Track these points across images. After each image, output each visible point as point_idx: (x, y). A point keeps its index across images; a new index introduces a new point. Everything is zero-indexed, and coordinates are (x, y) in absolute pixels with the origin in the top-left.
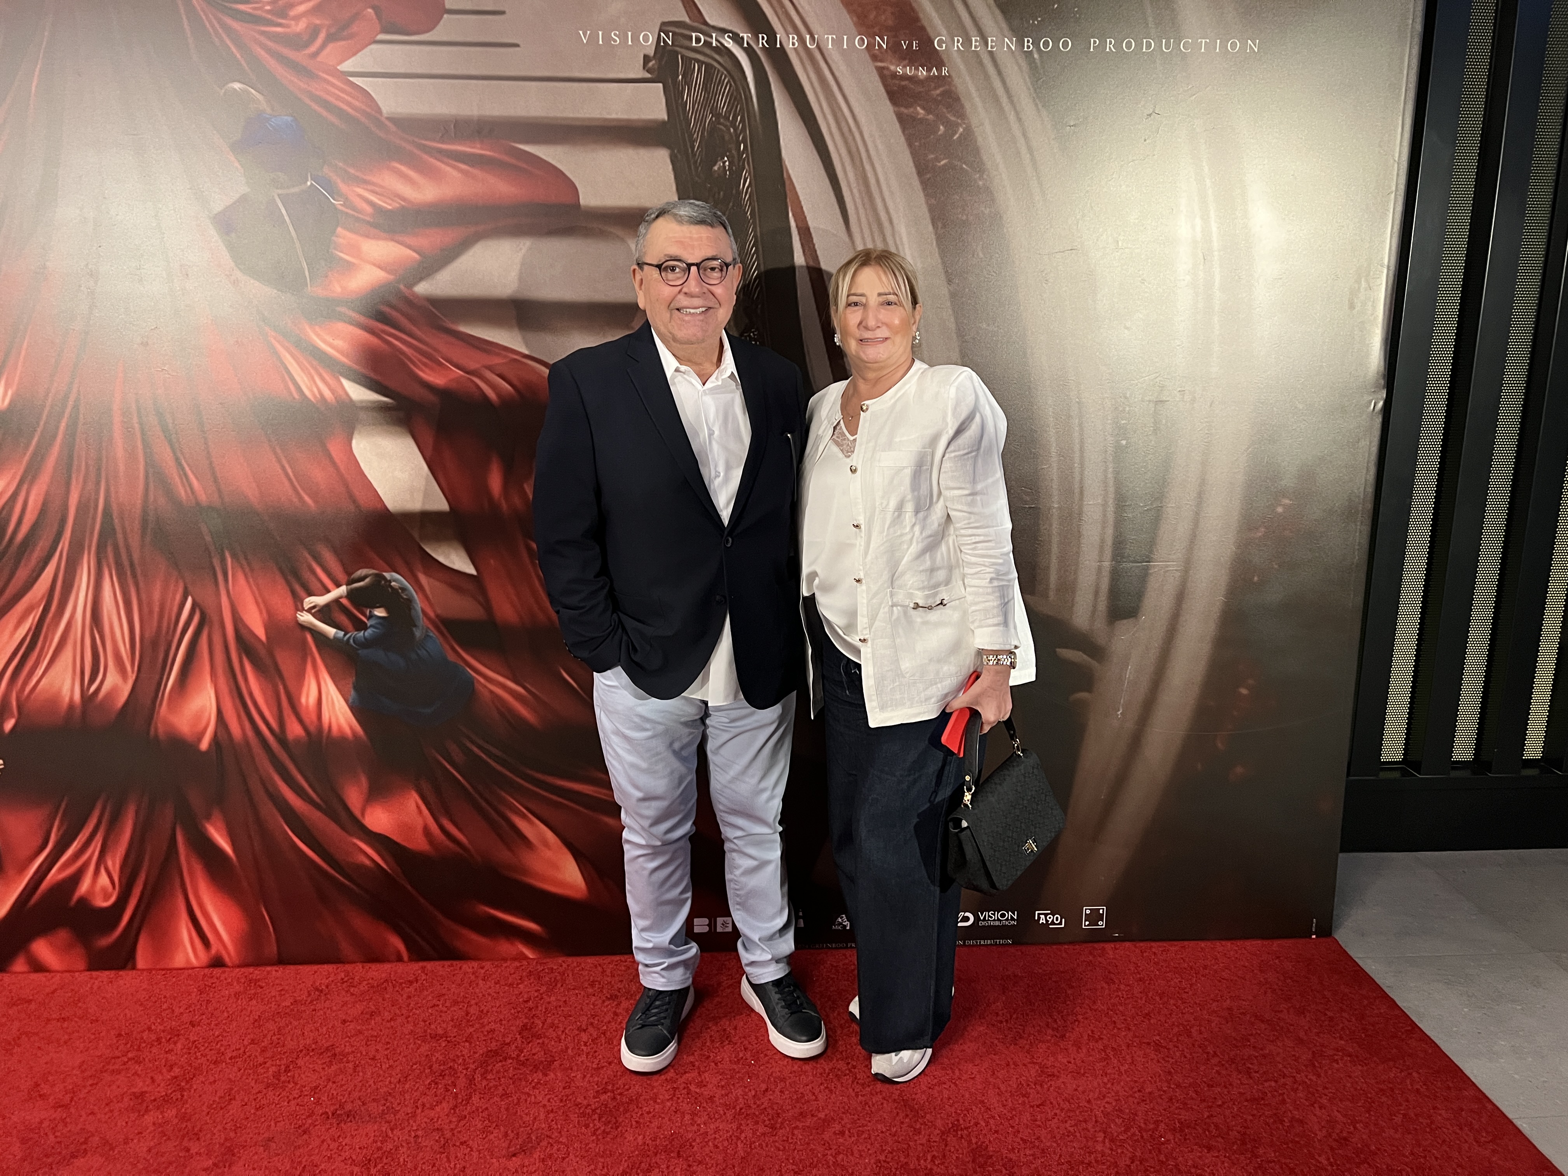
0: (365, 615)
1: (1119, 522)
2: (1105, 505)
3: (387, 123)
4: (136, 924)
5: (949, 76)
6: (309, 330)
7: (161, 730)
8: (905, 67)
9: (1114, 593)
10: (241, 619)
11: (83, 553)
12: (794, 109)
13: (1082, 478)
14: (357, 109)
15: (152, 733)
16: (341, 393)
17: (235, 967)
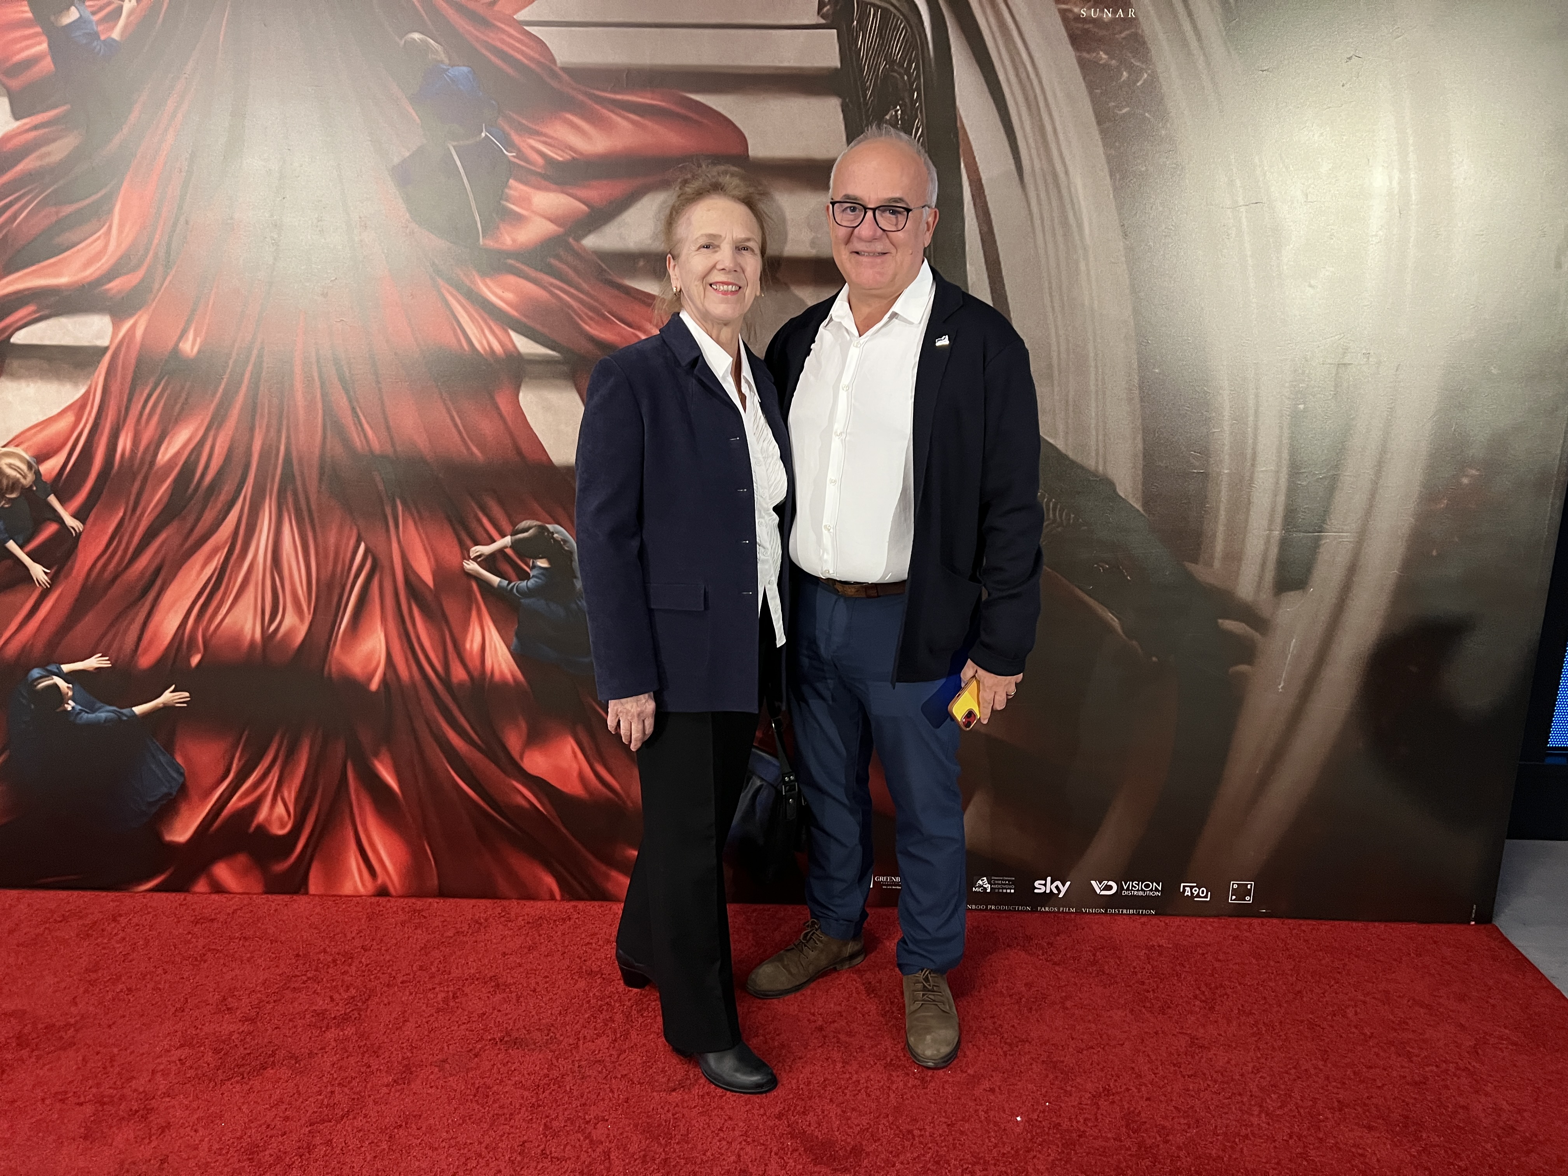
0: (527, 565)
1: (1292, 491)
2: (1277, 471)
3: (561, 73)
4: (309, 853)
5: (1137, 18)
6: (479, 282)
7: (334, 669)
8: (1089, 9)
9: (1282, 564)
10: (411, 565)
11: (264, 498)
12: (971, 54)
13: (1255, 443)
14: (531, 59)
15: (326, 672)
16: (510, 346)
17: (399, 897)
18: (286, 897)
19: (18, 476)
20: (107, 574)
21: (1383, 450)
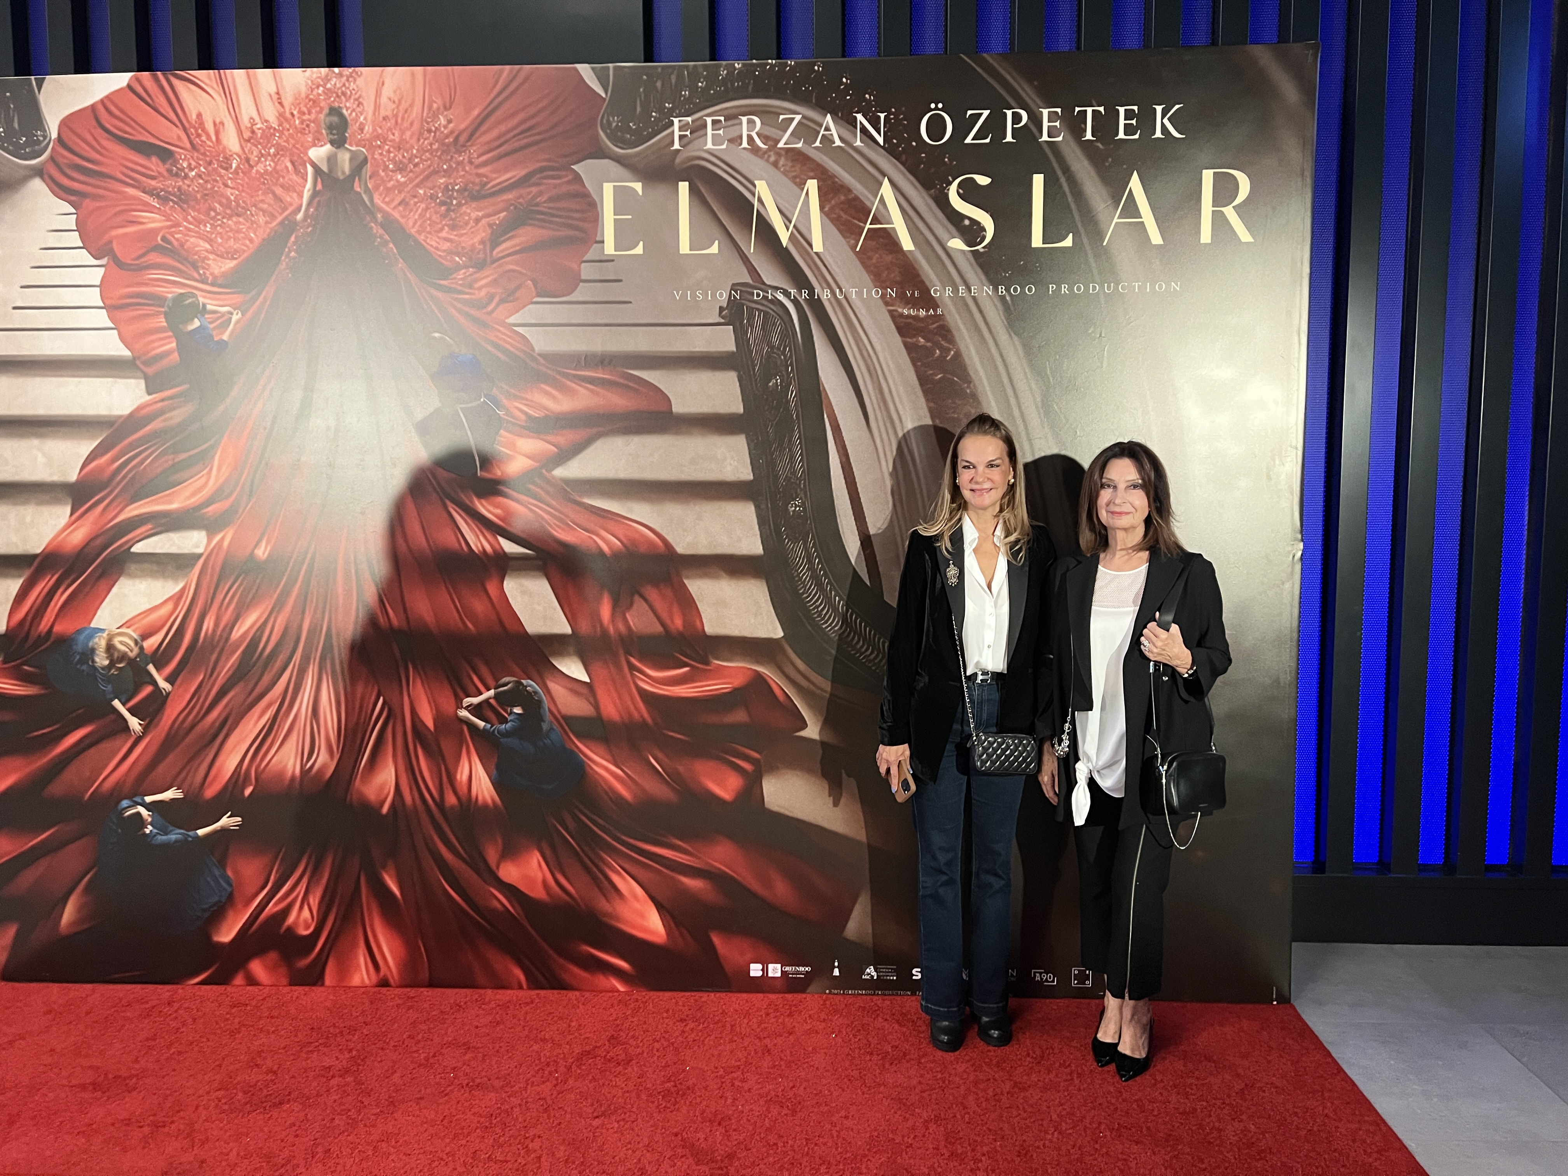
0: (506, 712)
3: (538, 357)
4: (326, 951)
5: (943, 315)
6: (476, 502)
7: (354, 797)
8: (909, 309)
10: (417, 714)
11: (309, 664)
12: (827, 340)
14: (518, 349)
15: (348, 799)
16: (498, 547)
17: (397, 987)
18: (307, 988)
19: (127, 650)
20: (187, 724)
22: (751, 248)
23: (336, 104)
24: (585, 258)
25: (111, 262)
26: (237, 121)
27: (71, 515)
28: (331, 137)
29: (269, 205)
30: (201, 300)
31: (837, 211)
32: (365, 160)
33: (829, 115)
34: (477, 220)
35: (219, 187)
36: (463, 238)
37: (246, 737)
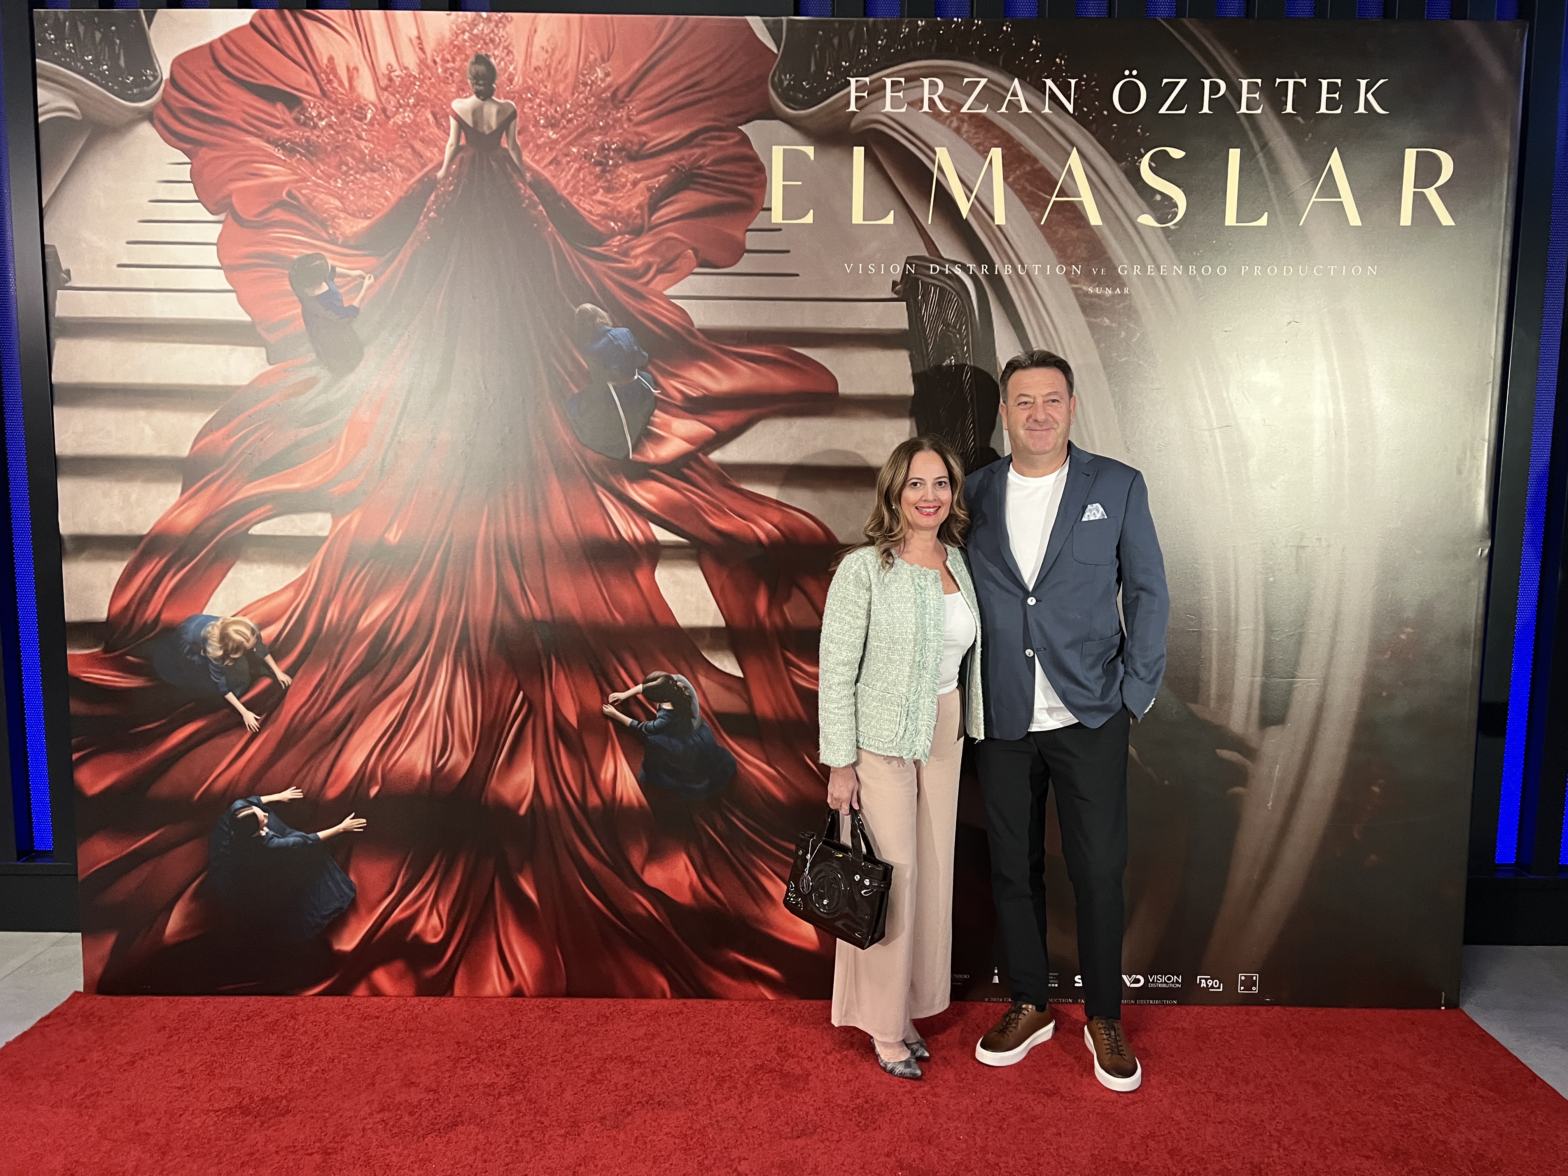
0: (655, 708)
1: (1268, 645)
2: (1256, 630)
3: (697, 333)
4: (456, 959)
5: (1130, 295)
6: (628, 486)
7: (490, 796)
8: (1094, 287)
9: (1264, 704)
10: (559, 710)
11: (442, 658)
12: (1007, 319)
13: (1237, 608)
14: (676, 323)
15: (483, 800)
16: (650, 535)
17: (532, 997)
19: (243, 639)
20: (307, 719)
21: (1338, 614)
22: (929, 219)
23: (483, 52)
24: (750, 227)
25: (230, 218)
26: (373, 67)
27: (182, 493)
28: (477, 87)
29: (408, 160)
30: (330, 262)
31: (1022, 181)
32: (514, 115)
33: (1016, 80)
34: (635, 183)
35: (352, 140)
36: (619, 202)
37: (373, 732)
